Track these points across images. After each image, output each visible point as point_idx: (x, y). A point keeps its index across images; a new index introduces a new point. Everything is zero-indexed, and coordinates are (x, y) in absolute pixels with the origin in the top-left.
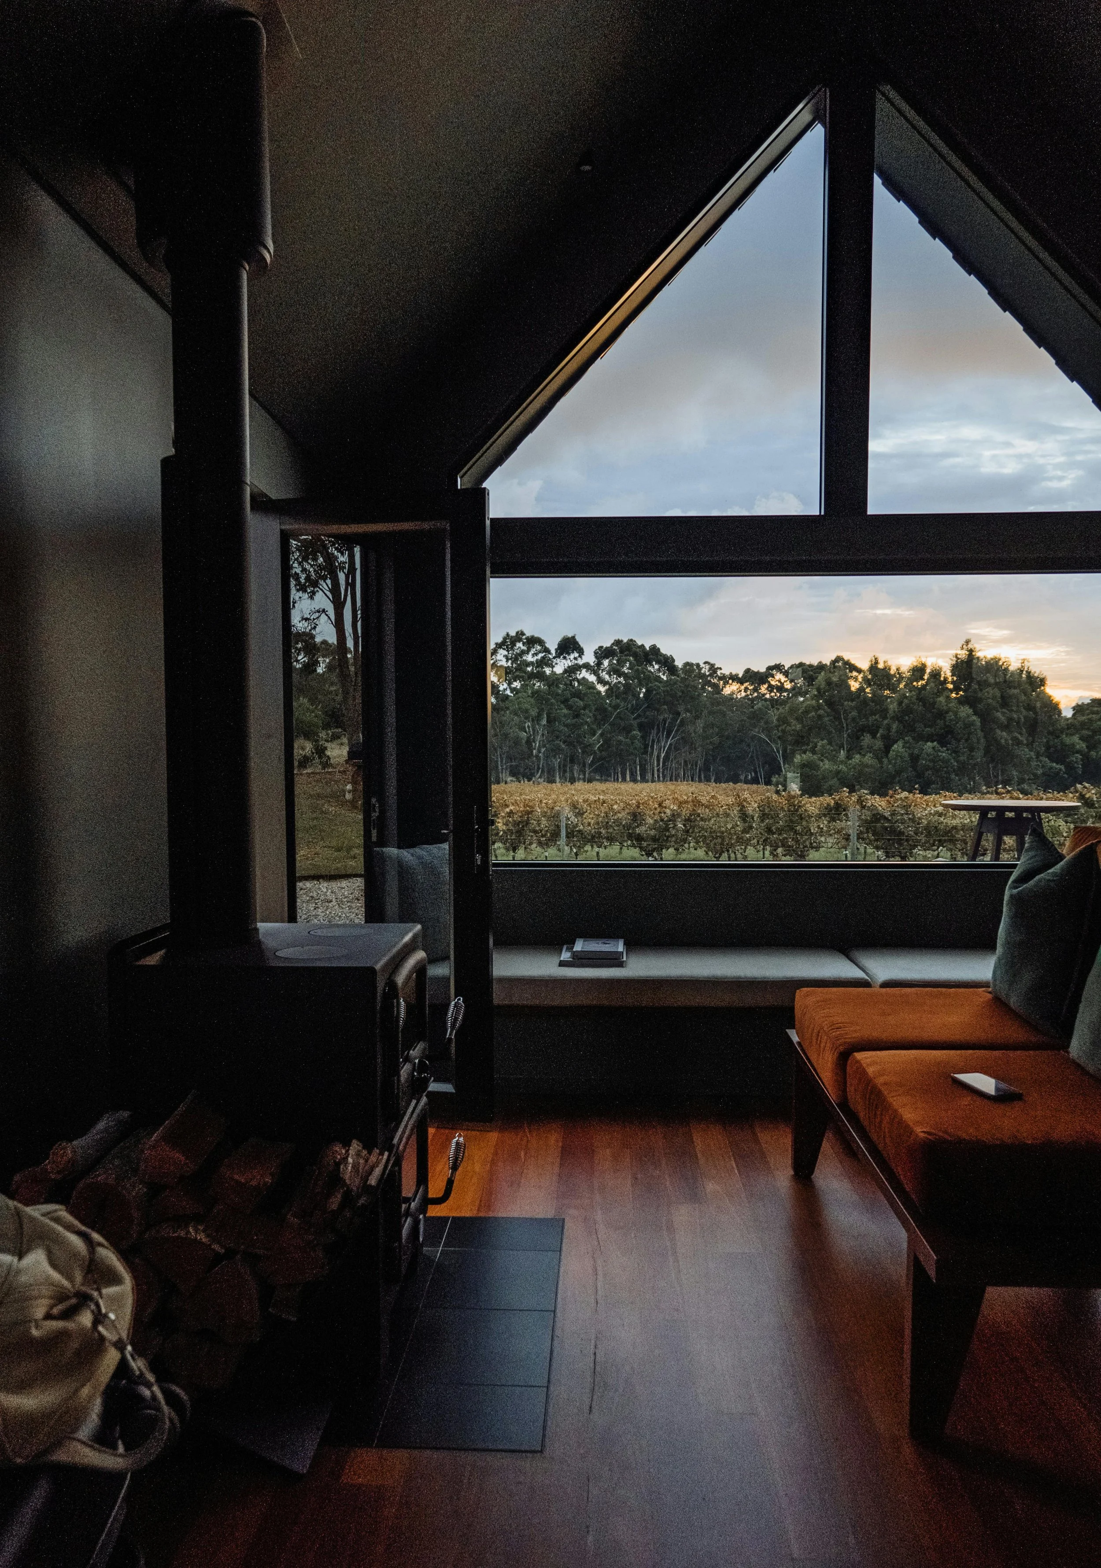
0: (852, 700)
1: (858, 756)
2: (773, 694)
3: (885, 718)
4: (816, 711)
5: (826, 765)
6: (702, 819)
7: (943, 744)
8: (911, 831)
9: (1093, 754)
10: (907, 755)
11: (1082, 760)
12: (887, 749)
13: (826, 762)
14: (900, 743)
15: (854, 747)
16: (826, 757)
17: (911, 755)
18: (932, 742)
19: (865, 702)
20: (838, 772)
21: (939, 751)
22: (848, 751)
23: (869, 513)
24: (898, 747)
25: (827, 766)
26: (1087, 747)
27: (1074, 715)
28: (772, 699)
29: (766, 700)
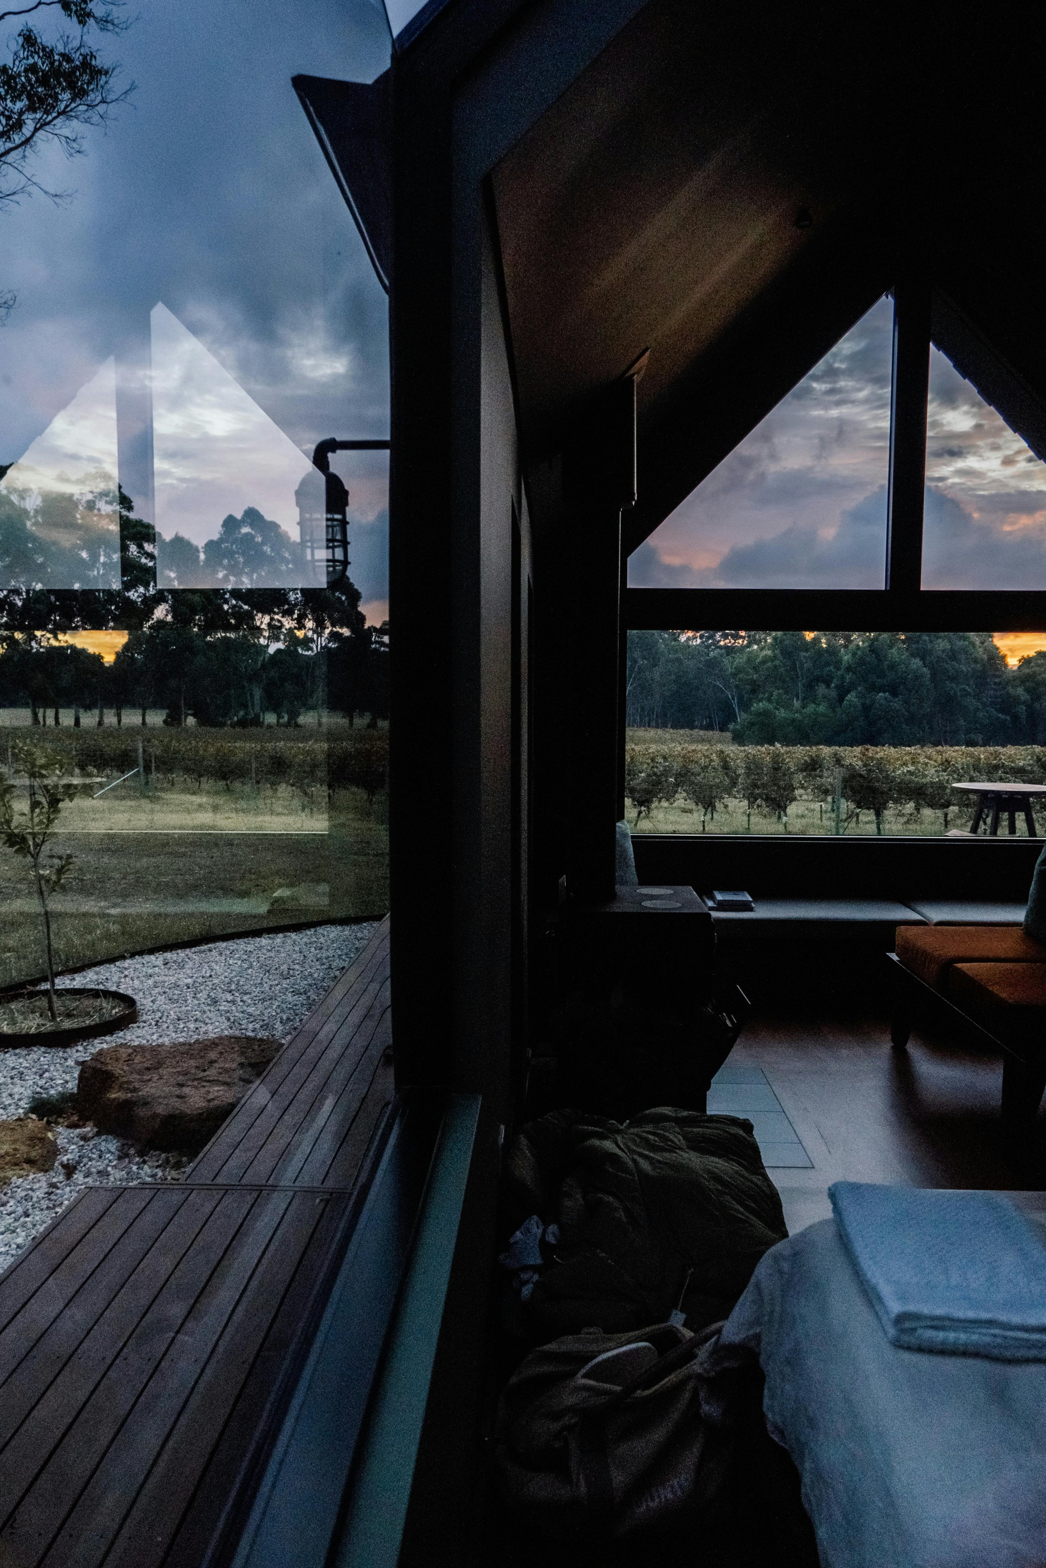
0: (807, 651)
1: (813, 705)
2: (727, 641)
3: (838, 669)
4: (773, 661)
5: (782, 713)
6: (692, 774)
7: (894, 694)
8: (885, 788)
9: (1037, 705)
10: (858, 704)
11: (1026, 711)
12: (841, 699)
13: (782, 710)
14: (853, 693)
15: (809, 695)
16: (783, 706)
17: (863, 705)
18: (884, 692)
19: (820, 652)
20: (794, 720)
21: (891, 701)
22: (803, 700)
23: (922, 589)
24: (851, 697)
25: (783, 715)
26: (1032, 699)
27: (1019, 667)
28: (726, 647)
29: (721, 647)
